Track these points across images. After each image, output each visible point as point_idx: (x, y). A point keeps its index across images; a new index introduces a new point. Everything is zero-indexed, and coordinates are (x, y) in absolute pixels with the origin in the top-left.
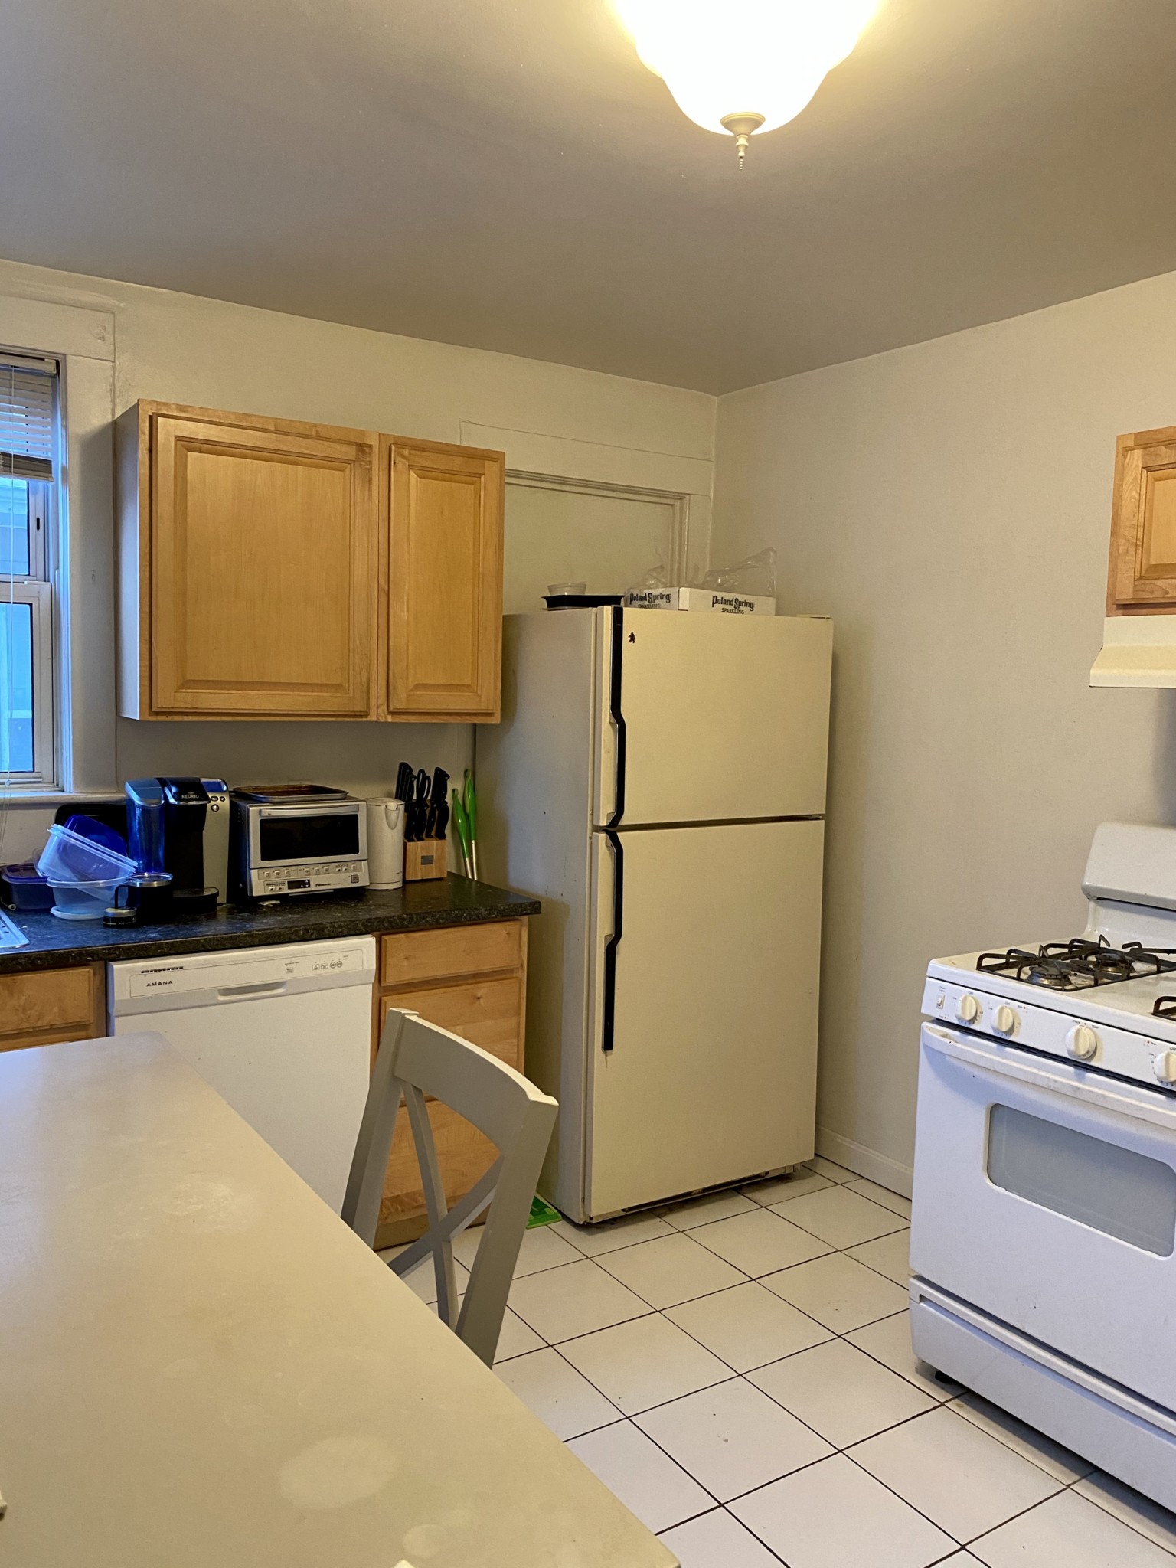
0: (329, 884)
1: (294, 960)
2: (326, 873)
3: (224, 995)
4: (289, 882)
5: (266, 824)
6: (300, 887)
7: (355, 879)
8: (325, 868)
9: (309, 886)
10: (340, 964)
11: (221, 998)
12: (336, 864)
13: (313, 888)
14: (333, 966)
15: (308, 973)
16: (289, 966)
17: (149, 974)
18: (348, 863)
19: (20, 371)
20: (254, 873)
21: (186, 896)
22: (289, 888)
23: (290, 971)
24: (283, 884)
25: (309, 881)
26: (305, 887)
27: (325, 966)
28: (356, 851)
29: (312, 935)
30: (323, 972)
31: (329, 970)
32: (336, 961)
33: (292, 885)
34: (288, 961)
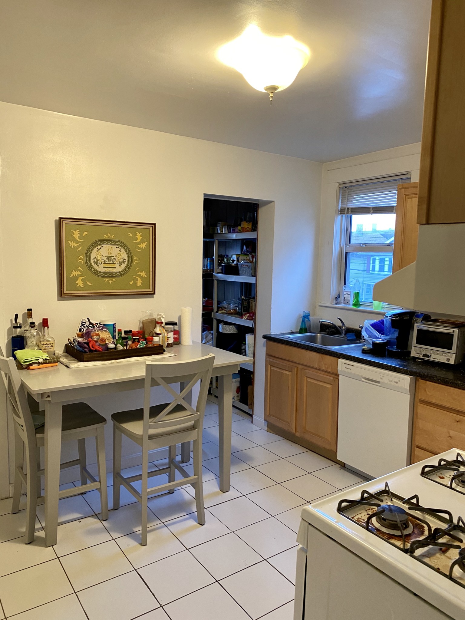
0: (437, 359)
1: (383, 375)
2: (437, 355)
3: (365, 379)
4: (423, 354)
5: (419, 331)
6: (427, 357)
7: (448, 360)
8: (438, 352)
9: (430, 358)
10: (397, 383)
11: (363, 380)
12: (442, 352)
13: (431, 359)
14: (395, 382)
15: (387, 382)
16: (381, 377)
17: (346, 365)
18: (447, 353)
19: (404, 179)
20: (413, 348)
21: (396, 351)
22: (423, 356)
23: (381, 378)
24: (421, 354)
25: (430, 355)
26: (428, 358)
27: (392, 381)
28: (451, 349)
29: (392, 369)
30: (391, 383)
31: (393, 383)
32: (396, 381)
33: (424, 355)
34: (381, 375)
